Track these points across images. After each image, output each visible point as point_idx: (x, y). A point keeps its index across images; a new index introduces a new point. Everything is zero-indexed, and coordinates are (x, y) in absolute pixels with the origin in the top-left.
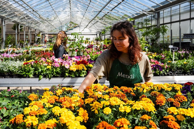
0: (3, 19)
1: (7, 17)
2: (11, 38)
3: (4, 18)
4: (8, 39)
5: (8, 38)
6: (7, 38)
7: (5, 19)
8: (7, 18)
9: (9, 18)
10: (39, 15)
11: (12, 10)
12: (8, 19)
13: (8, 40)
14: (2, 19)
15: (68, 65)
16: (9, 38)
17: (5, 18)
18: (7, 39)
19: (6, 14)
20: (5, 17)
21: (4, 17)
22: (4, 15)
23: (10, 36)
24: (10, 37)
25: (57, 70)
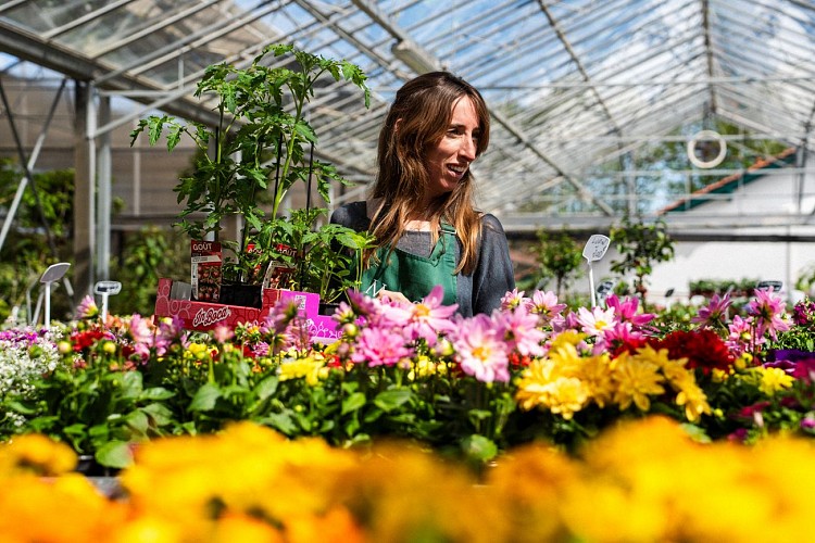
0: (88, 79)
1: (117, 66)
2: (160, 261)
3: (99, 77)
4: (139, 262)
5: (142, 255)
6: (130, 260)
7: (106, 86)
8: (122, 77)
9: (142, 79)
10: (394, 35)
11: (188, 23)
12: (134, 83)
13: (140, 270)
14: (78, 89)
15: (492, 344)
16: (148, 256)
17: (104, 70)
18: (132, 267)
19: (114, 42)
20: (105, 62)
21: (92, 64)
22: (91, 48)
23: (151, 243)
24: (158, 251)
25: (380, 403)
